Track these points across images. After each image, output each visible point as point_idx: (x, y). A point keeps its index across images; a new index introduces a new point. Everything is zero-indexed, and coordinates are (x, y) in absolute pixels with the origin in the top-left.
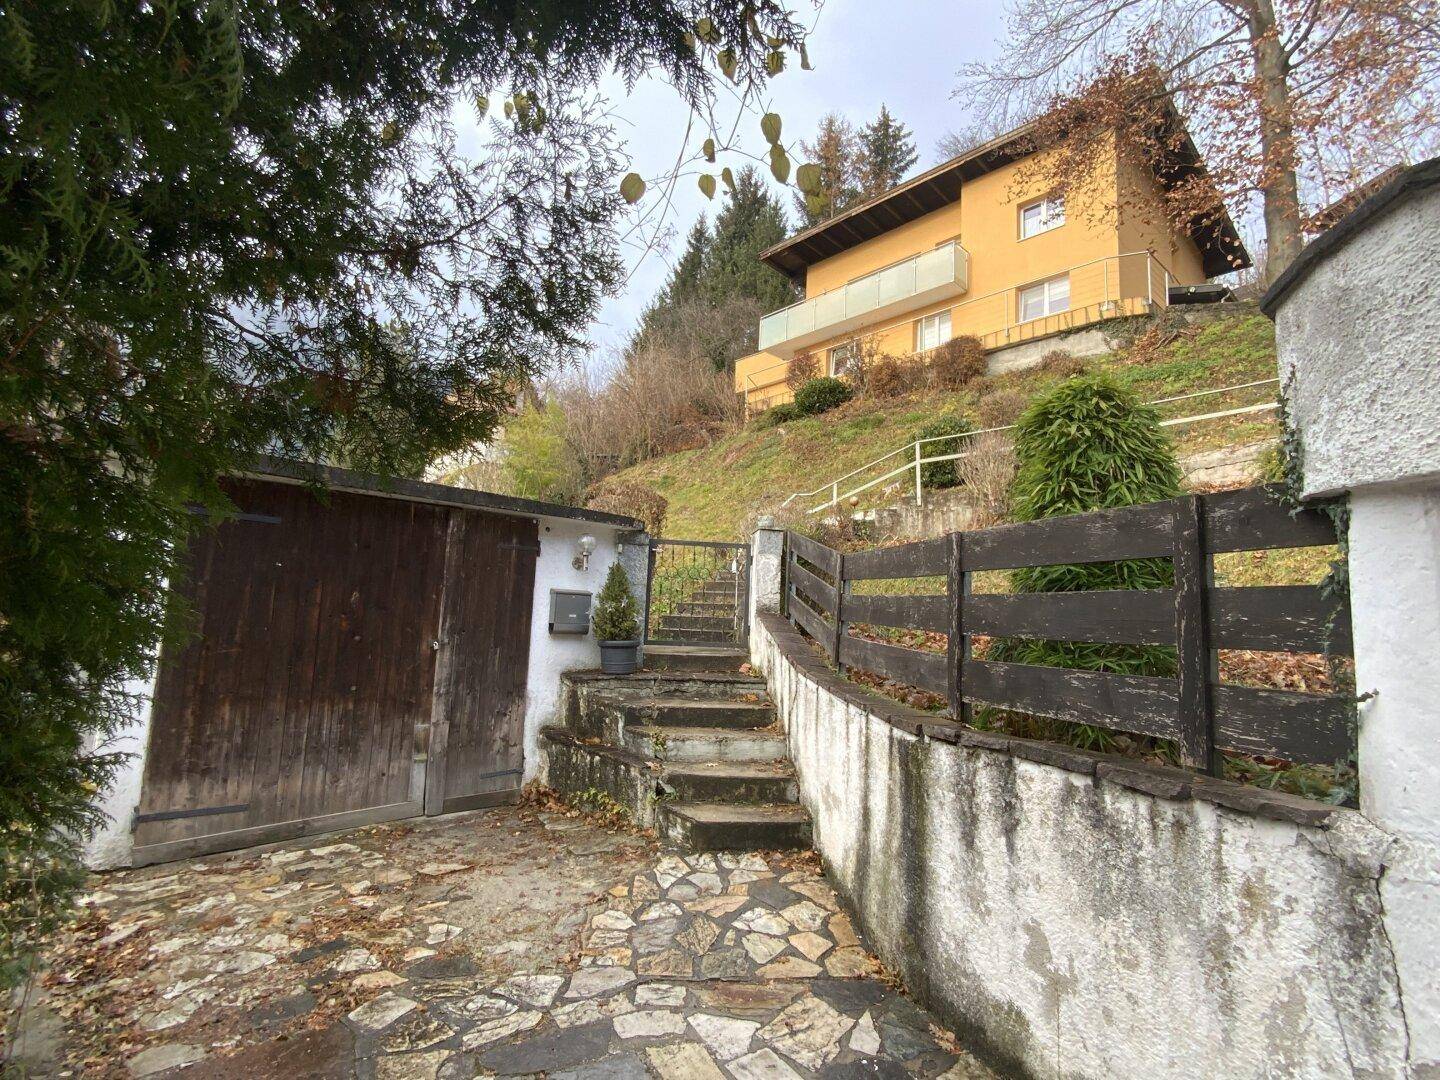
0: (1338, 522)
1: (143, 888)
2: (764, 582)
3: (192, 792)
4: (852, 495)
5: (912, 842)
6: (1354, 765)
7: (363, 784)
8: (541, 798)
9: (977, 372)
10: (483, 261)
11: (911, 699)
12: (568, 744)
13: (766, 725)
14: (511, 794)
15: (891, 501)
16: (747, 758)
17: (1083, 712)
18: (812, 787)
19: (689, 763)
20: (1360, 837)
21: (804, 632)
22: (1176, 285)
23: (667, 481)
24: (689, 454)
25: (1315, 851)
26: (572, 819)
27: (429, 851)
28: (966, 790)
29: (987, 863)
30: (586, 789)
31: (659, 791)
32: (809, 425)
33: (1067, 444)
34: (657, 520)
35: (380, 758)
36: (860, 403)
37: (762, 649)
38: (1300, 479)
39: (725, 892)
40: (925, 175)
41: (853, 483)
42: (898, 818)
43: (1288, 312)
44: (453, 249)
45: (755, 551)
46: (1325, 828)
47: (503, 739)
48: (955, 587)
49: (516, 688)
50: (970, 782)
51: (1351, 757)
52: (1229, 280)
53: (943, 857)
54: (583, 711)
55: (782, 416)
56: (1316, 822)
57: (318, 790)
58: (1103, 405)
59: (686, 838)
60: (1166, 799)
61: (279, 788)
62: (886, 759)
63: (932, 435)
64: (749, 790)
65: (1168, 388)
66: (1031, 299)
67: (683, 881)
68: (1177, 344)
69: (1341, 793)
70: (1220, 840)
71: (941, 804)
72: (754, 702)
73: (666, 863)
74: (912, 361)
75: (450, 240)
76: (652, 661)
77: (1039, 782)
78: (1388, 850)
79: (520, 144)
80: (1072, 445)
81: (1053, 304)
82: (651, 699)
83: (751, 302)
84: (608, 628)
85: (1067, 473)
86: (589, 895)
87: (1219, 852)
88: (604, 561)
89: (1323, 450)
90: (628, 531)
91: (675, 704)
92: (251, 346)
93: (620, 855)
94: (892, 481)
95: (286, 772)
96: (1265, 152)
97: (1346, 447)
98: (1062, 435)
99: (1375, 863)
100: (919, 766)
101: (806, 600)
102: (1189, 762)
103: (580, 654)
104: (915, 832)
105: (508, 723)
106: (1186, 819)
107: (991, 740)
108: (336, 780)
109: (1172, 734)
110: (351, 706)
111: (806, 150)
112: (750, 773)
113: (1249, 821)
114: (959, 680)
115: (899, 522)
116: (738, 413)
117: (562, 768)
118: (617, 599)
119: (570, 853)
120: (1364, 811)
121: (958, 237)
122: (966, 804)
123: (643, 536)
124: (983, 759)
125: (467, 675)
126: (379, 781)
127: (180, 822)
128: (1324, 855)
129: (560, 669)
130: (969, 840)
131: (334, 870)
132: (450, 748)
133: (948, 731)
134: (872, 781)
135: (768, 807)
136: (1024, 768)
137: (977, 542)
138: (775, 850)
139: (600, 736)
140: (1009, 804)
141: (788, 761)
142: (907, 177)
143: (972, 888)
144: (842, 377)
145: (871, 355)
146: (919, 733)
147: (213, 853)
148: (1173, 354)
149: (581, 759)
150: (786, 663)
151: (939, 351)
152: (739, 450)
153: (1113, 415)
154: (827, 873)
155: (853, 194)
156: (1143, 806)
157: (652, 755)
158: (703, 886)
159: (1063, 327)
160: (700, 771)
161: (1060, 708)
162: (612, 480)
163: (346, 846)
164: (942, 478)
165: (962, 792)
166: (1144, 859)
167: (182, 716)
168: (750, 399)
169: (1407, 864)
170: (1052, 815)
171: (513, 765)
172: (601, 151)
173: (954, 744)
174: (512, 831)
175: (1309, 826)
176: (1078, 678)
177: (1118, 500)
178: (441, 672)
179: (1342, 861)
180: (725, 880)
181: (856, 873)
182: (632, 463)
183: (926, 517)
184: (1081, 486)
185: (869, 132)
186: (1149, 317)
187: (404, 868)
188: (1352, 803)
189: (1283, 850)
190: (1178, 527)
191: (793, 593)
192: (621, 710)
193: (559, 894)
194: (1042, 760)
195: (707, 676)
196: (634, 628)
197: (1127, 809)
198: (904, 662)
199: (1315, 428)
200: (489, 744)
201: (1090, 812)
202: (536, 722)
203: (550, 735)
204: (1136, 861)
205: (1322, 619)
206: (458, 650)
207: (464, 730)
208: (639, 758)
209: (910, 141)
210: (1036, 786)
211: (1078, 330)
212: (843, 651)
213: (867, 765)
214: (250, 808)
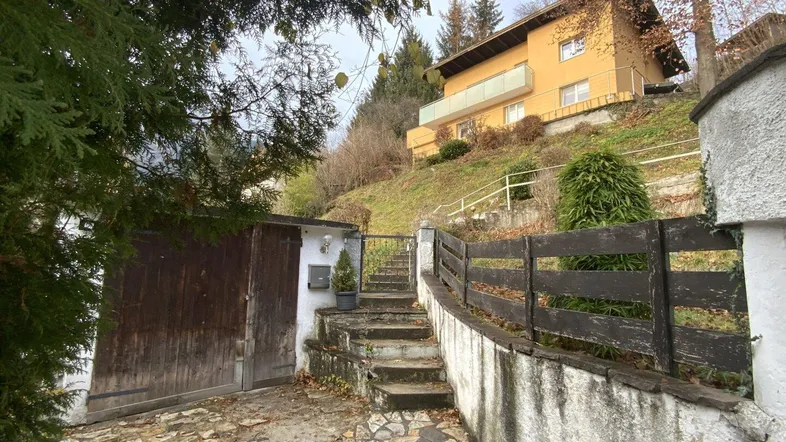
0: (736, 240)
1: (92, 436)
2: (425, 258)
3: (119, 382)
4: (472, 205)
5: (508, 408)
6: (751, 373)
7: (209, 375)
8: (304, 380)
9: (539, 135)
10: (264, 118)
11: (506, 325)
12: (320, 350)
13: (427, 337)
14: (289, 378)
15: (493, 208)
16: (417, 356)
17: (600, 338)
18: (453, 373)
19: (385, 360)
20: (754, 418)
21: (446, 284)
22: (648, 83)
23: (371, 199)
24: (383, 183)
25: (730, 425)
26: (323, 392)
27: (245, 412)
28: (537, 381)
29: (549, 422)
30: (329, 375)
31: (370, 377)
32: (447, 167)
33: (587, 186)
34: (366, 222)
35: (219, 360)
36: (475, 153)
37: (424, 293)
38: (715, 214)
39: (406, 434)
40: (507, 28)
41: (473, 198)
42: (500, 394)
43: (705, 121)
44: (248, 113)
45: (419, 240)
46: (735, 412)
47: (284, 347)
48: (528, 266)
49: (290, 319)
50: (539, 377)
51: (749, 369)
52: (678, 79)
53: (525, 417)
54: (327, 331)
55: (433, 161)
56: (730, 408)
57: (185, 377)
58: (607, 164)
59: (385, 403)
60: (646, 391)
61: (164, 378)
62: (493, 362)
63: (515, 171)
64: (419, 375)
65: (645, 141)
66: (568, 93)
67: (383, 428)
68: (649, 117)
69: (744, 390)
70: (678, 416)
71: (524, 388)
72: (421, 325)
73: (374, 417)
74: (503, 129)
75: (246, 109)
76: (364, 302)
77: (577, 379)
78: (770, 425)
79: (281, 57)
80: (590, 187)
81: (580, 96)
82: (364, 324)
83: (414, 100)
84: (340, 285)
85: (588, 202)
86: (333, 436)
87: (677, 423)
88: (337, 247)
89: (727, 200)
90: (349, 231)
91: (377, 326)
92: (141, 173)
93: (348, 412)
94: (494, 197)
95: (168, 370)
96: (694, 11)
97: (739, 199)
98: (585, 181)
99: (762, 433)
100: (511, 367)
101: (447, 267)
102: (660, 368)
103: (326, 299)
104: (509, 403)
105: (287, 338)
106: (659, 403)
107: (550, 354)
108: (195, 373)
109: (650, 352)
110: (202, 332)
111: (442, 16)
112: (419, 365)
113: (693, 406)
114: (532, 318)
115: (498, 220)
116: (409, 160)
117: (316, 363)
118: (344, 269)
119: (321, 411)
120: (756, 402)
121: (527, 61)
122: (537, 389)
123: (357, 234)
124: (546, 364)
125: (265, 312)
126: (218, 372)
127: (112, 398)
128: (735, 427)
129: (314, 308)
130: (539, 409)
131: (195, 424)
132: (256, 352)
133: (526, 348)
134: (485, 373)
135: (430, 384)
136: (568, 370)
137: (539, 242)
138: (434, 409)
139: (337, 345)
140: (560, 390)
141: (440, 358)
142: (498, 28)
143: (542, 436)
144: (465, 139)
145: (480, 127)
146: (510, 348)
147: (130, 415)
148: (647, 122)
149: (327, 358)
150: (437, 303)
151: (517, 123)
152: (410, 180)
153: (612, 169)
154: (462, 422)
155: (469, 38)
156: (634, 395)
157: (365, 356)
158: (394, 430)
159: (586, 109)
160: (391, 365)
161: (587, 335)
162: (341, 198)
163: (200, 410)
164: (521, 195)
165: (534, 382)
166: (636, 425)
167: (112, 341)
168: (415, 152)
169: (780, 434)
170: (584, 397)
171: (290, 361)
172: (324, 57)
173: (530, 355)
174: (290, 399)
175: (726, 410)
176: (597, 319)
177: (617, 217)
178: (250, 312)
179: (745, 431)
180: (407, 428)
181: (478, 424)
182: (352, 189)
183: (513, 217)
184: (596, 209)
185: (476, 5)
186: (634, 102)
187: (232, 422)
188: (750, 396)
189: (713, 423)
190: (649, 237)
191: (441, 263)
192: (348, 331)
193: (316, 436)
194: (578, 366)
195: (395, 310)
196: (354, 284)
197: (625, 395)
198: (502, 306)
199: (722, 187)
200: (277, 350)
201: (605, 397)
202: (302, 337)
203: (310, 344)
204: (631, 425)
205: (730, 292)
206: (259, 299)
207: (263, 344)
208: (359, 358)
209: (499, 9)
210: (575, 381)
211: (595, 110)
212: (469, 297)
213: (483, 363)
214: (149, 390)
